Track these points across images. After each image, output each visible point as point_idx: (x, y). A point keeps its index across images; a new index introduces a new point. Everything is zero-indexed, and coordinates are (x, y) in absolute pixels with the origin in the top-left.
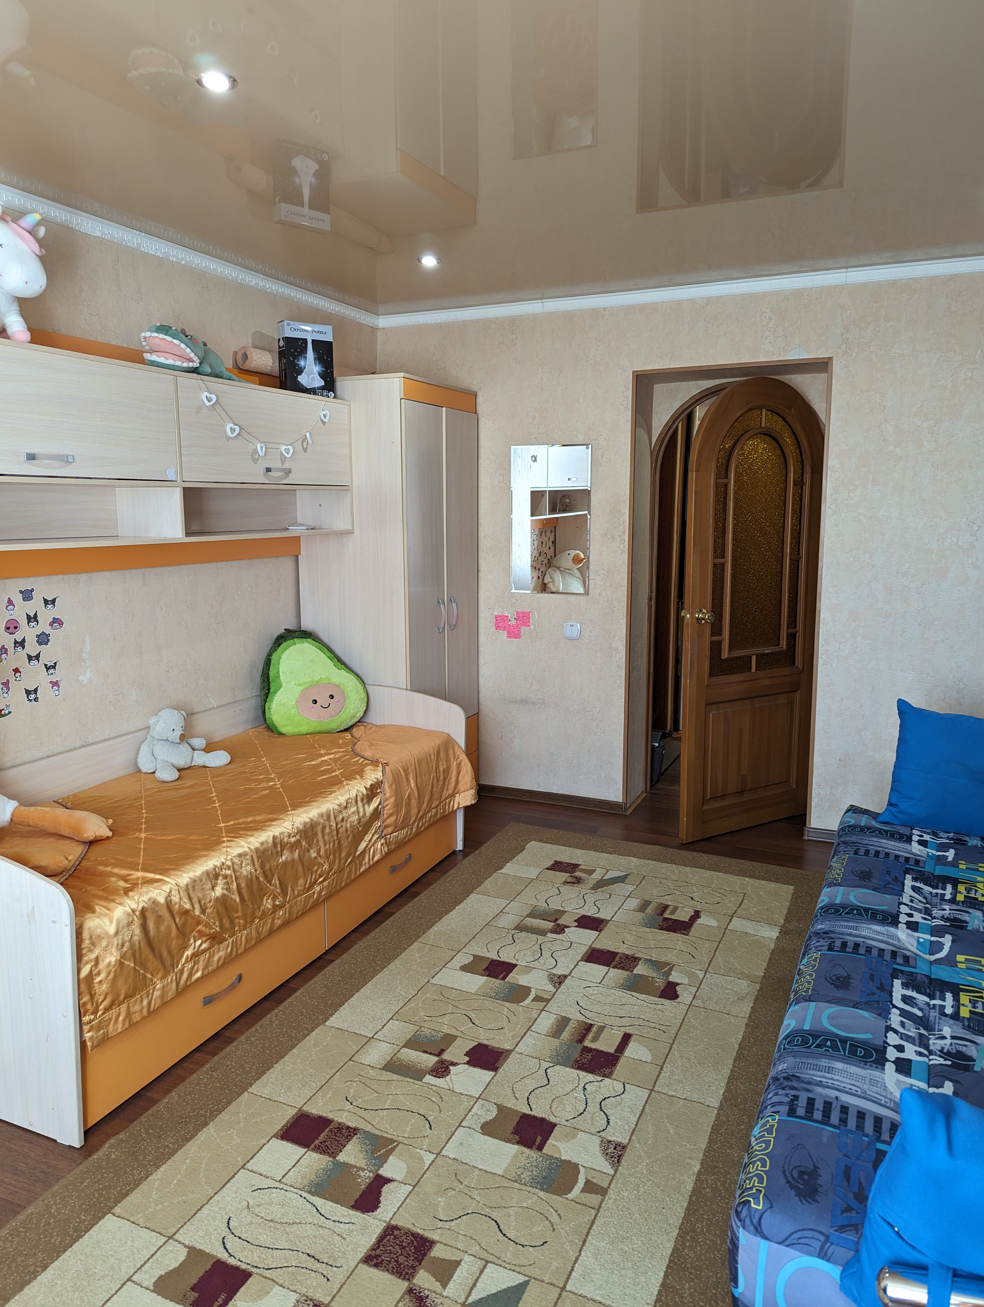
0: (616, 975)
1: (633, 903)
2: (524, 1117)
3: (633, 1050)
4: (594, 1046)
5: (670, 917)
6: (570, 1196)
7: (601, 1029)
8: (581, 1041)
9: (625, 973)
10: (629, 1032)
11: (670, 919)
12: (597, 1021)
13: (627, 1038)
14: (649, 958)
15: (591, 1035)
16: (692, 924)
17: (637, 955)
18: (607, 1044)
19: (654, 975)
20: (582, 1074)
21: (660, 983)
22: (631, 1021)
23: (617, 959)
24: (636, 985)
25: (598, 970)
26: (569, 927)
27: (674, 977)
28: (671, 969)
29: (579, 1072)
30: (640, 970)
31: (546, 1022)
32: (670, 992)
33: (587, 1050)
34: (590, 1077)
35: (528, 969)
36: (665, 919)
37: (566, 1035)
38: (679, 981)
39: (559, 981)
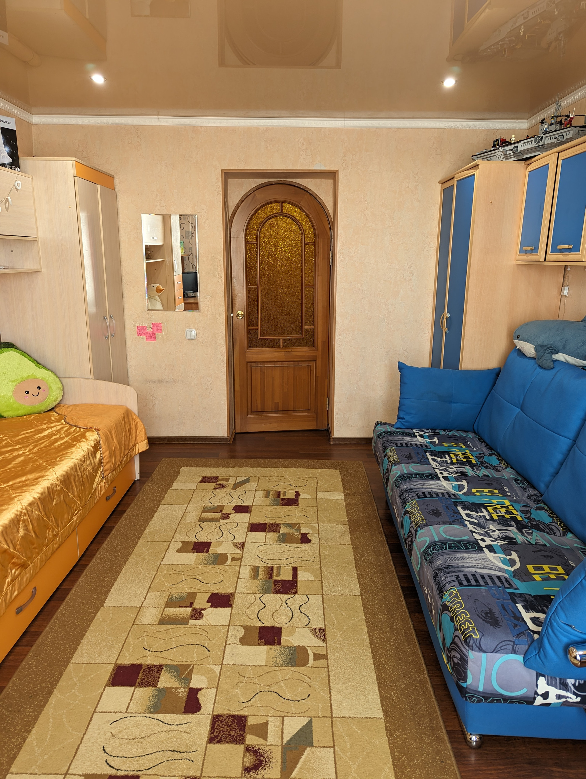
0: (271, 536)
1: (260, 494)
2: (261, 628)
3: (302, 576)
4: (279, 578)
5: (284, 497)
6: (309, 665)
7: (279, 568)
8: (271, 577)
9: (276, 534)
10: (295, 566)
11: (285, 499)
12: (275, 564)
13: (295, 570)
14: (285, 523)
15: (275, 573)
16: (298, 499)
17: (277, 522)
18: (286, 575)
19: (292, 531)
20: (282, 596)
21: (298, 535)
22: (292, 560)
23: (267, 527)
24: (284, 539)
25: (260, 536)
26: (230, 514)
27: (304, 530)
28: (299, 526)
29: (279, 595)
30: (283, 530)
31: (246, 572)
32: (305, 539)
33: (276, 582)
34: (286, 596)
35: (220, 544)
36: (282, 499)
37: (261, 576)
38: (307, 532)
39: (241, 546)
